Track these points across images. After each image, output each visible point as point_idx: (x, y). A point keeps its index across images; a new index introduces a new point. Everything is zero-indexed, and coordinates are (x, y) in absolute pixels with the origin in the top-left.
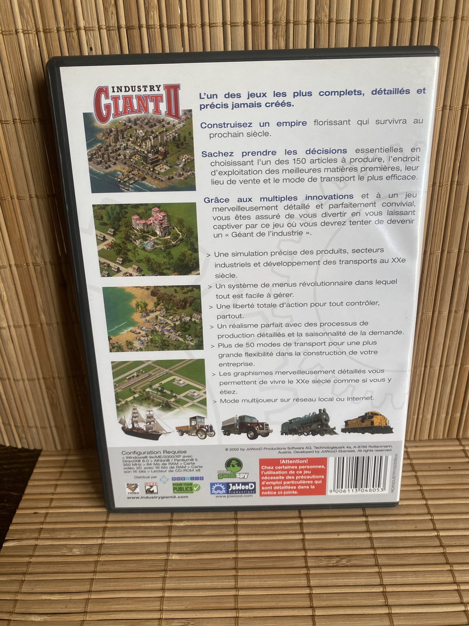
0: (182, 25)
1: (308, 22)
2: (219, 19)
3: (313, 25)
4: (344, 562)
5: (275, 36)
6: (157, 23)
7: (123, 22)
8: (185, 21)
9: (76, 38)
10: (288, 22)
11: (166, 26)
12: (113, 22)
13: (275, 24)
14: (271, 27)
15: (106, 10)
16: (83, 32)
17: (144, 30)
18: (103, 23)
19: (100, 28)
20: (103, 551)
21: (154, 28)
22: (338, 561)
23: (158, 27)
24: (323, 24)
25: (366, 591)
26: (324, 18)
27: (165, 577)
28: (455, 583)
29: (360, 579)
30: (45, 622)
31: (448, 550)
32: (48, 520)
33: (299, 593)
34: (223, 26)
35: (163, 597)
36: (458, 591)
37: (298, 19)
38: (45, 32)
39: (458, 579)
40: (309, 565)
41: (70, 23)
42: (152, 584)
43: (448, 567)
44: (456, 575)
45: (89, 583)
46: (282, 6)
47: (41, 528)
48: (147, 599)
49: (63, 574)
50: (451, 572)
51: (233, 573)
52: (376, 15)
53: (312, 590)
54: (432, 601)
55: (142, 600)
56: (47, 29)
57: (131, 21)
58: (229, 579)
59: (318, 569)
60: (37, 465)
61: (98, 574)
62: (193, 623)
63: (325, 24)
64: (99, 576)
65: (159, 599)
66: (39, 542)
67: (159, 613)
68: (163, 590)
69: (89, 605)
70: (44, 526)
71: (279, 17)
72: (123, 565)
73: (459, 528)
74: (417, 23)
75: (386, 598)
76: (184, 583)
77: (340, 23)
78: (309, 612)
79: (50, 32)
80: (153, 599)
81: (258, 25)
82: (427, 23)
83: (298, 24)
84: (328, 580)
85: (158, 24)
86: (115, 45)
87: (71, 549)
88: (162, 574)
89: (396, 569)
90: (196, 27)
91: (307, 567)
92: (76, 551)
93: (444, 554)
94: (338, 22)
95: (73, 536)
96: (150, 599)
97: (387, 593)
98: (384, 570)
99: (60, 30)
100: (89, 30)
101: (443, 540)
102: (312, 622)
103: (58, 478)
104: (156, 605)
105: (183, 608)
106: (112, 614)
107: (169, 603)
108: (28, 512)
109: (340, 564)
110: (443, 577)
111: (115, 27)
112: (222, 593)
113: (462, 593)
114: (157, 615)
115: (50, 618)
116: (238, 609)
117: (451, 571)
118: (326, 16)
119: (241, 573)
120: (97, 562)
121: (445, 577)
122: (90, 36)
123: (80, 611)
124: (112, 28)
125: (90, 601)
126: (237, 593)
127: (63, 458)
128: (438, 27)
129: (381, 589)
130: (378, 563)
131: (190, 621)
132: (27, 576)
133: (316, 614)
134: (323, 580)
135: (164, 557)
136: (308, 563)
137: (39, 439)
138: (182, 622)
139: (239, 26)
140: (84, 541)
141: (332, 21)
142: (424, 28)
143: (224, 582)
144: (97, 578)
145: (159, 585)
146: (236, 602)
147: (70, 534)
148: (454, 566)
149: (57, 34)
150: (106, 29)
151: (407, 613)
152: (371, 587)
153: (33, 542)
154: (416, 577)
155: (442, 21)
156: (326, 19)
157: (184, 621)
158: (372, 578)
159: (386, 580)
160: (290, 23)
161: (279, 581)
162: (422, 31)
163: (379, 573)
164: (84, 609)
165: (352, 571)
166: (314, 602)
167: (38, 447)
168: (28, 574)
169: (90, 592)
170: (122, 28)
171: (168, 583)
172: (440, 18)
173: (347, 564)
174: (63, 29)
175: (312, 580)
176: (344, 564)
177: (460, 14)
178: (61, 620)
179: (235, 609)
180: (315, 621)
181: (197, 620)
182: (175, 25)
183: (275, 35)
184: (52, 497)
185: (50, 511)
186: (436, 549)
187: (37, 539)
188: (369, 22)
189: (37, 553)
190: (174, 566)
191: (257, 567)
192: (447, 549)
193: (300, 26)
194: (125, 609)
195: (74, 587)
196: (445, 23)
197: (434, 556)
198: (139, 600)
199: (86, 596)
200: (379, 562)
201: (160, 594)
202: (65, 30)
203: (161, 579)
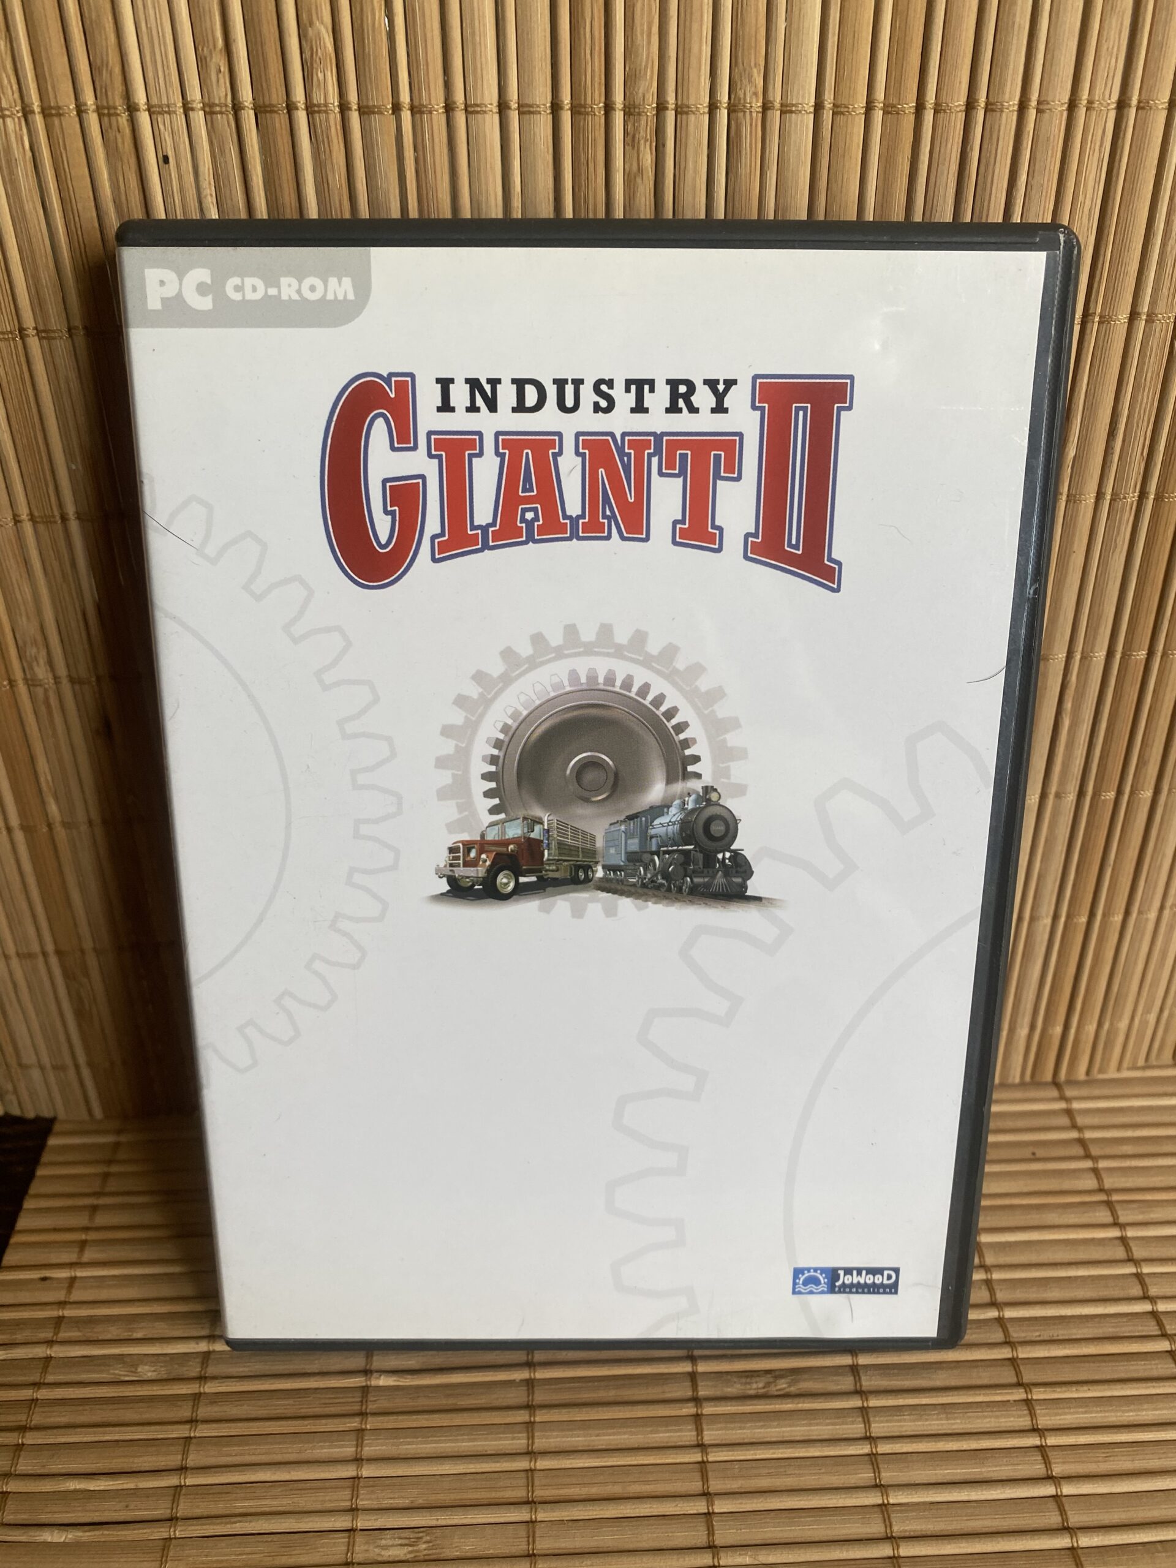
0: (396, 108)
1: (713, 107)
2: (490, 96)
3: (723, 115)
4: (782, 1385)
5: (631, 140)
6: (334, 100)
7: (246, 95)
8: (405, 98)
9: (127, 131)
10: (661, 108)
11: (355, 107)
12: (221, 92)
13: (630, 111)
14: (618, 117)
15: (202, 62)
16: (144, 118)
17: (301, 116)
18: (195, 94)
19: (187, 109)
20: (211, 1370)
21: (326, 112)
22: (768, 1384)
23: (337, 110)
24: (748, 114)
25: (832, 1453)
26: (751, 98)
27: (363, 1430)
28: (1035, 1430)
29: (817, 1424)
30: (77, 1545)
31: (1023, 1353)
32: (77, 1295)
33: (678, 1461)
34: (500, 112)
35: (357, 1478)
36: (1041, 1448)
37: (688, 98)
38: (46, 112)
39: (1043, 1422)
40: (702, 1393)
41: (109, 94)
42: (330, 1447)
43: (1019, 1394)
44: (1038, 1412)
45: (180, 1448)
46: (646, 67)
47: (59, 1317)
48: (319, 1484)
49: (117, 1429)
50: (1027, 1405)
51: (523, 1416)
52: (880, 95)
53: (707, 1454)
54: (981, 1473)
55: (308, 1485)
56: (52, 108)
57: (266, 92)
58: (513, 1433)
59: (723, 1403)
60: (46, 1157)
61: (200, 1426)
62: (428, 1538)
63: (754, 115)
64: (202, 1431)
65: (349, 1483)
66: (57, 1351)
67: (349, 1518)
68: (358, 1460)
69: (182, 1501)
70: (67, 1313)
71: (640, 95)
72: (261, 1403)
73: (1049, 1299)
74: (980, 114)
75: (876, 1469)
76: (409, 1444)
77: (791, 112)
78: (700, 1506)
79: (59, 115)
80: (333, 1483)
81: (588, 114)
82: (1004, 115)
83: (687, 113)
84: (744, 1428)
85: (336, 103)
86: (227, 151)
87: (136, 1366)
88: (354, 1423)
89: (901, 1401)
90: (431, 112)
91: (696, 1400)
92: (147, 1372)
93: (1013, 1362)
94: (786, 110)
95: (139, 1335)
96: (327, 1484)
97: (879, 1458)
98: (873, 1402)
99: (86, 111)
100: (159, 113)
101: (1011, 1330)
102: (705, 1528)
103: (98, 1190)
104: (342, 1498)
105: (406, 1502)
106: (235, 1523)
107: (373, 1492)
108: (28, 1277)
109: (773, 1390)
110: (1009, 1416)
111: (226, 106)
112: (498, 1465)
113: (1051, 1454)
114: (343, 1522)
115: (88, 1534)
116: (535, 1503)
117: (1028, 1403)
118: (755, 94)
119: (540, 1417)
120: (197, 1397)
121: (1013, 1416)
122: (161, 127)
123: (159, 1517)
124: (218, 109)
125: (183, 1491)
126: (532, 1464)
127: (109, 1139)
128: (1030, 127)
129: (865, 1449)
130: (861, 1386)
131: (421, 1535)
132: (28, 1434)
133: (716, 1511)
134: (732, 1429)
135: (358, 1381)
136: (699, 1388)
137: (49, 1094)
138: (403, 1535)
139: (539, 113)
140: (165, 1345)
141: (772, 108)
142: (997, 127)
143: (500, 1439)
144: (197, 1435)
145: (349, 1451)
146: (530, 1484)
147: (131, 1330)
148: (1034, 1390)
149: (77, 119)
150: (203, 109)
151: (924, 1503)
152: (846, 1443)
153: (41, 1351)
154: (948, 1419)
155: (1039, 111)
156: (757, 101)
157: (407, 1533)
158: (847, 1424)
159: (878, 1428)
160: (667, 109)
161: (631, 1433)
162: (991, 135)
163: (864, 1411)
164: (169, 1511)
165: (800, 1406)
166: (711, 1482)
167: (46, 1113)
168: (31, 1429)
169: (183, 1469)
170: (243, 109)
171: (370, 1445)
172: (1034, 103)
173: (787, 1390)
174: (94, 107)
175: (708, 1430)
176: (784, 1389)
177: (1084, 96)
178: (115, 1539)
179: (527, 1503)
180: (713, 1525)
181: (438, 1531)
182: (379, 107)
183: (629, 139)
184: (83, 1237)
185: (80, 1273)
186: (995, 1351)
187: (50, 1343)
188: (863, 111)
189: (50, 1378)
190: (383, 1404)
191: (580, 1401)
192: (1020, 1349)
193: (692, 117)
194: (267, 1509)
195: (146, 1458)
196: (1046, 116)
197: (991, 1366)
198: (301, 1485)
199: (173, 1480)
200: (864, 1383)
201: (350, 1471)
202: (99, 110)
203: (353, 1436)
